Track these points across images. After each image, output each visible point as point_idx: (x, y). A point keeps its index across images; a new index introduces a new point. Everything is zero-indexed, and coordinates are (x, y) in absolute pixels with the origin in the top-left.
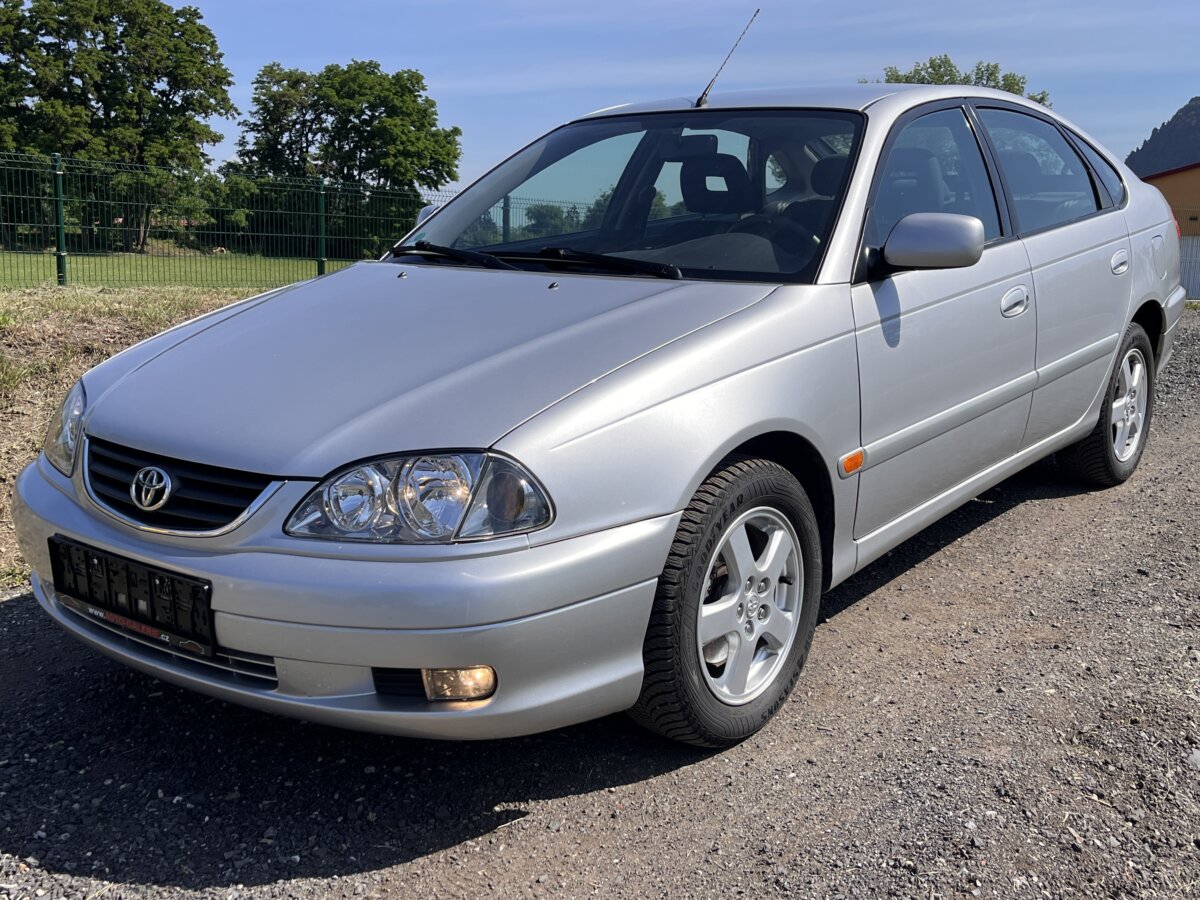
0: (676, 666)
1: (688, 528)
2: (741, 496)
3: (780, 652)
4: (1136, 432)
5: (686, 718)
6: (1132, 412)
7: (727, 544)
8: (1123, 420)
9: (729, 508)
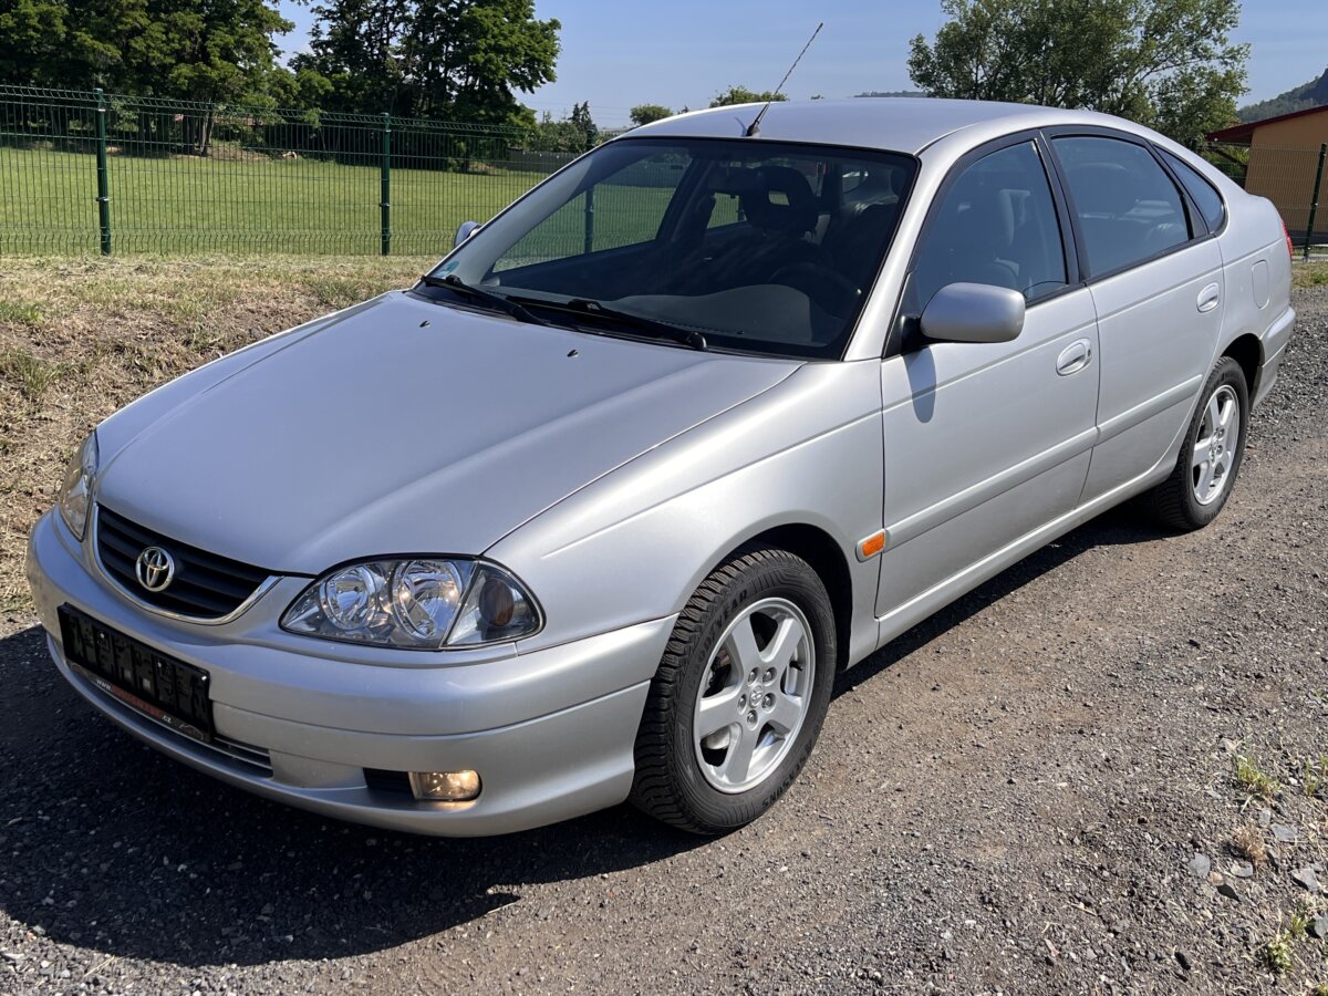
0: (669, 763)
1: (686, 626)
2: (745, 592)
3: (787, 737)
4: (1223, 471)
5: (680, 810)
6: (1219, 452)
7: (730, 637)
8: (1208, 461)
9: (730, 605)
